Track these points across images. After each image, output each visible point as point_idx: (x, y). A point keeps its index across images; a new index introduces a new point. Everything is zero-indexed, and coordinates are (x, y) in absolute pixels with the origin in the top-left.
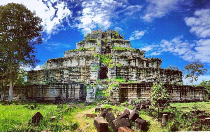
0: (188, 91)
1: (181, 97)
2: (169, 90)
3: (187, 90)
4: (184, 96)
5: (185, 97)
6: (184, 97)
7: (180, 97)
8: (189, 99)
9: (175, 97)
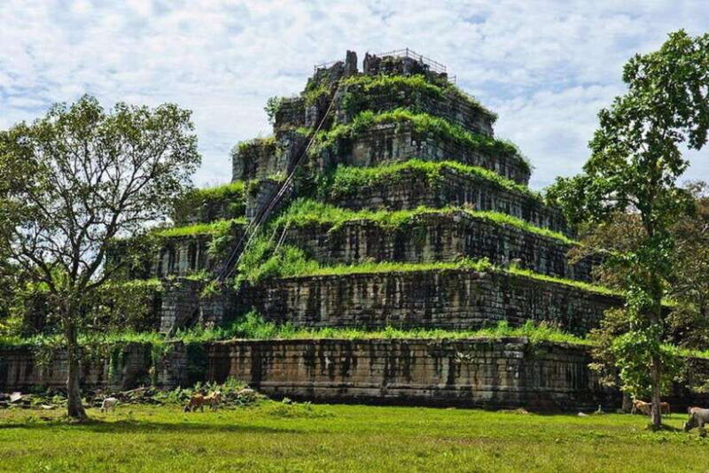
0: (418, 361)
1: (388, 385)
2: (343, 359)
3: (414, 358)
4: (402, 381)
5: (401, 385)
6: (398, 385)
7: (384, 384)
8: (418, 391)
9: (360, 384)
